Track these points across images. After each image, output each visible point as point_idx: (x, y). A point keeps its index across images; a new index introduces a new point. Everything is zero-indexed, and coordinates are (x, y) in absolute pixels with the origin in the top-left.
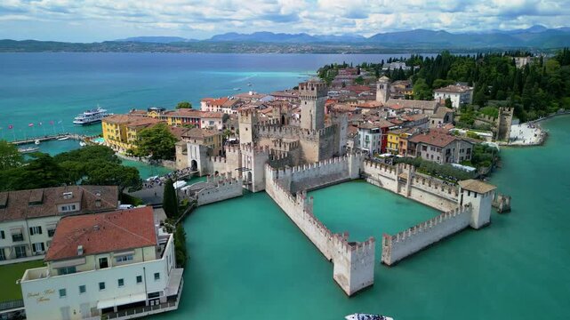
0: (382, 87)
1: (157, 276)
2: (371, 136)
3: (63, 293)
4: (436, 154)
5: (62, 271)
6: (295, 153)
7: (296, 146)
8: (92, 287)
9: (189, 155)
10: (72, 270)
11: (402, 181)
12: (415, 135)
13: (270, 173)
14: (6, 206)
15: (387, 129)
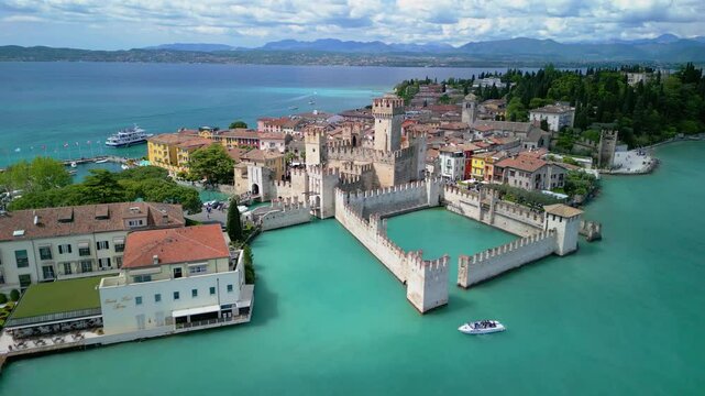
0: (468, 106)
1: (230, 288)
2: (453, 160)
3: (139, 300)
4: (525, 180)
5: (138, 279)
6: (367, 177)
7: (369, 170)
8: (167, 296)
9: (249, 178)
10: (148, 278)
11: (485, 208)
12: (502, 158)
13: (340, 197)
14: (72, 220)
15: (472, 152)
